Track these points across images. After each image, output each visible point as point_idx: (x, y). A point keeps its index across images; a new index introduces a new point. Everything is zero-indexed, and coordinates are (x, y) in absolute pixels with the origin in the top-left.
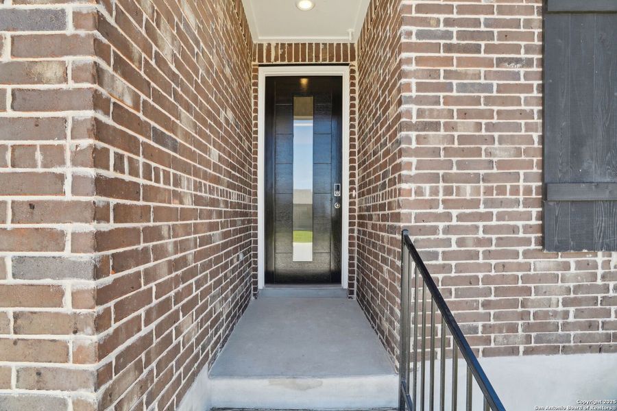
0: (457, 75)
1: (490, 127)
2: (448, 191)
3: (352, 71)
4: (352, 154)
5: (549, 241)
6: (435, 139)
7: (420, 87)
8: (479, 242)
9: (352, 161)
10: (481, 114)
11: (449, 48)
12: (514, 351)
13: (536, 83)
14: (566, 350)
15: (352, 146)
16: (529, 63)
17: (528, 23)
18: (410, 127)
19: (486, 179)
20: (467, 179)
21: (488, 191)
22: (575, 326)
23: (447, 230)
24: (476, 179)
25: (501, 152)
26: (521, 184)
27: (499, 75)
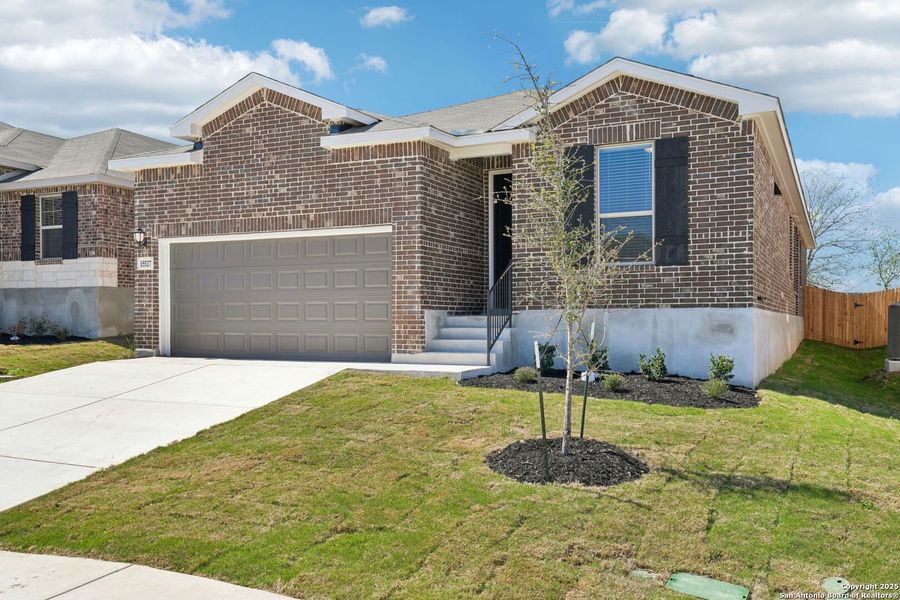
0: (531, 201)
2: (529, 246)
8: (542, 264)
10: (541, 215)
11: (529, 190)
20: (536, 241)
24: (539, 241)
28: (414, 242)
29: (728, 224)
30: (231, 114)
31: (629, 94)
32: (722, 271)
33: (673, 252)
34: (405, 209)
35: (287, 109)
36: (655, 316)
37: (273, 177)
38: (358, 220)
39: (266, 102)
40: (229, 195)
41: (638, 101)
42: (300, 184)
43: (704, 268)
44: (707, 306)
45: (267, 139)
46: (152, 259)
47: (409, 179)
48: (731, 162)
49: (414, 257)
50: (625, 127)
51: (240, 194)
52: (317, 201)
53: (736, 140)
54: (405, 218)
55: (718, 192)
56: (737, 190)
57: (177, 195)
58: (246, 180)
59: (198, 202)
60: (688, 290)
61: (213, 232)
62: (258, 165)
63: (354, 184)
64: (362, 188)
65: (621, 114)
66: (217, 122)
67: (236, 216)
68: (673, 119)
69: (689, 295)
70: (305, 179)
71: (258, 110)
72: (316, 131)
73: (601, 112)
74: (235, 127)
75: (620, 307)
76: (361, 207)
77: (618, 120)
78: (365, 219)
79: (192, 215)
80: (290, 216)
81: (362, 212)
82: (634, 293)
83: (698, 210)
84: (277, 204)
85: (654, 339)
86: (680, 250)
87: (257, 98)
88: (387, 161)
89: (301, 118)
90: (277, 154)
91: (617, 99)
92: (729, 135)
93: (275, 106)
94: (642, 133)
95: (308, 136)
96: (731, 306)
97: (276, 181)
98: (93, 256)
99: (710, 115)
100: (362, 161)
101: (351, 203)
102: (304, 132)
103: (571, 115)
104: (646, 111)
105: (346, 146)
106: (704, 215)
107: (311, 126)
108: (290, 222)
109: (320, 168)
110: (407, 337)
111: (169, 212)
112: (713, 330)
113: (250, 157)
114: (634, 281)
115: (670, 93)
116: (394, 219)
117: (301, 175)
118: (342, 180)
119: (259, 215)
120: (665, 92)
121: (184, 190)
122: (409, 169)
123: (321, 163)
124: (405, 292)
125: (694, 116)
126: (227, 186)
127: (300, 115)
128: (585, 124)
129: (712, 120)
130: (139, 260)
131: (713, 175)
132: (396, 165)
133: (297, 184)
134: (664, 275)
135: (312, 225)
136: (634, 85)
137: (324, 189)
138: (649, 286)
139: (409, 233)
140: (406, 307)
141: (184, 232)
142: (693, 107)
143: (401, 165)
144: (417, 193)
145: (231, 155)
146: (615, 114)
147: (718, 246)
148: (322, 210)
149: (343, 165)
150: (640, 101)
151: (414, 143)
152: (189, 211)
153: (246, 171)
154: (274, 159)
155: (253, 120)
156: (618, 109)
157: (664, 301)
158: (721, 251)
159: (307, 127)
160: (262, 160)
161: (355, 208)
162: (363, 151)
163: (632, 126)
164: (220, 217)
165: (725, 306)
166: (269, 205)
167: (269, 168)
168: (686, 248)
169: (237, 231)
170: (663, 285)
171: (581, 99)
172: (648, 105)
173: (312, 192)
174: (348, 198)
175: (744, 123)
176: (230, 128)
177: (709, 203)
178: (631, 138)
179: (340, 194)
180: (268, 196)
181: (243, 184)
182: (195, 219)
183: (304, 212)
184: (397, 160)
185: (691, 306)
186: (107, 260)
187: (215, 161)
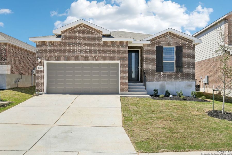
0: (148, 57)
1: (151, 62)
2: (148, 67)
3: (140, 50)
4: (140, 62)
5: (157, 71)
6: (147, 63)
7: (145, 58)
8: (151, 71)
9: (140, 63)
10: (151, 61)
11: (148, 55)
12: (154, 81)
13: (155, 58)
14: (159, 81)
15: (140, 61)
16: (155, 56)
17: (155, 53)
18: (144, 62)
19: (151, 66)
20: (149, 66)
21: (151, 67)
22: (159, 79)
23: (148, 70)
24: (150, 66)
25: (152, 64)
26: (154, 66)
27: (152, 57)
28: (126, 65)
29: (190, 64)
30: (71, 29)
31: (170, 36)
32: (189, 74)
33: (180, 70)
34: (124, 57)
35: (89, 30)
36: (176, 83)
37: (85, 47)
38: (110, 59)
39: (82, 27)
40: (70, 50)
41: (172, 38)
42: (93, 49)
43: (186, 73)
44: (186, 81)
45: (83, 37)
46: (42, 67)
47: (125, 50)
48: (191, 52)
49: (126, 69)
50: (169, 43)
51: (74, 50)
52: (98, 54)
53: (191, 48)
54: (124, 60)
55: (188, 58)
56: (192, 58)
57: (52, 49)
58: (76, 47)
59: (60, 52)
60: (183, 78)
61: (64, 60)
62: (80, 43)
63: (109, 50)
64: (111, 51)
65: (169, 40)
66: (66, 31)
67: (72, 56)
68: (179, 42)
69: (183, 79)
70: (94, 48)
71: (80, 29)
72: (98, 36)
73: (164, 39)
74: (72, 33)
75: (168, 81)
76: (111, 56)
77: (168, 41)
78: (113, 59)
79: (57, 55)
80: (90, 57)
81: (111, 57)
82: (171, 78)
83: (185, 61)
84: (86, 54)
85: (176, 88)
86: (181, 69)
87: (80, 26)
88: (119, 45)
89: (94, 33)
90: (86, 41)
91: (168, 37)
92: (190, 47)
93: (85, 28)
94: (173, 44)
95: (96, 37)
96: (191, 81)
97: (85, 48)
98: (4, 65)
99: (187, 42)
100: (112, 45)
101: (108, 55)
102: (94, 36)
103: (158, 39)
104: (174, 40)
105: (107, 41)
106: (186, 62)
107: (96, 35)
108: (90, 58)
109: (99, 46)
110: (124, 88)
111: (49, 54)
112: (188, 86)
113: (77, 41)
114: (171, 76)
115: (179, 37)
116: (121, 60)
117: (93, 47)
118: (106, 49)
119: (80, 56)
120: (178, 36)
121: (55, 48)
122: (125, 48)
123: (99, 44)
124: (124, 77)
125: (184, 42)
126: (69, 48)
127: (93, 32)
128: (161, 41)
129: (187, 43)
130: (38, 67)
131: (187, 54)
132: (121, 47)
133: (92, 49)
134: (178, 74)
135: (96, 60)
136: (171, 34)
137: (100, 51)
138: (175, 77)
139: (125, 63)
140: (124, 81)
141: (54, 60)
142: (183, 40)
143: (123, 47)
144: (127, 54)
145: (71, 40)
146: (167, 40)
147: (188, 69)
148: (100, 56)
149: (106, 45)
150: (173, 38)
151: (126, 42)
152: (56, 54)
153: (76, 44)
154: (85, 42)
155: (78, 32)
156: (168, 39)
157: (178, 80)
158: (189, 70)
159: (95, 35)
160: (81, 42)
161: (109, 56)
162: (112, 43)
163: (171, 43)
164: (67, 56)
165: (190, 81)
166: (83, 54)
167: (83, 44)
168: (182, 69)
169: (73, 60)
170: (177, 77)
171: (160, 36)
172: (174, 39)
173: (97, 52)
174: (107, 54)
175: (193, 44)
176: (71, 33)
177: (187, 60)
178: (171, 45)
179: (105, 53)
180: (83, 52)
181: (75, 48)
182: (58, 56)
183: (94, 56)
184: (121, 45)
185: (183, 81)
186: (8, 66)
187: (66, 41)
